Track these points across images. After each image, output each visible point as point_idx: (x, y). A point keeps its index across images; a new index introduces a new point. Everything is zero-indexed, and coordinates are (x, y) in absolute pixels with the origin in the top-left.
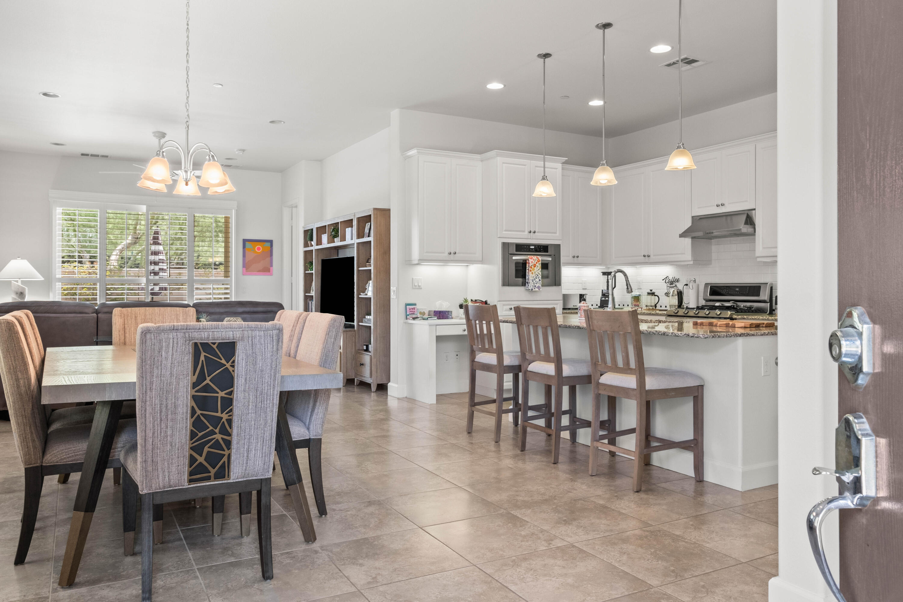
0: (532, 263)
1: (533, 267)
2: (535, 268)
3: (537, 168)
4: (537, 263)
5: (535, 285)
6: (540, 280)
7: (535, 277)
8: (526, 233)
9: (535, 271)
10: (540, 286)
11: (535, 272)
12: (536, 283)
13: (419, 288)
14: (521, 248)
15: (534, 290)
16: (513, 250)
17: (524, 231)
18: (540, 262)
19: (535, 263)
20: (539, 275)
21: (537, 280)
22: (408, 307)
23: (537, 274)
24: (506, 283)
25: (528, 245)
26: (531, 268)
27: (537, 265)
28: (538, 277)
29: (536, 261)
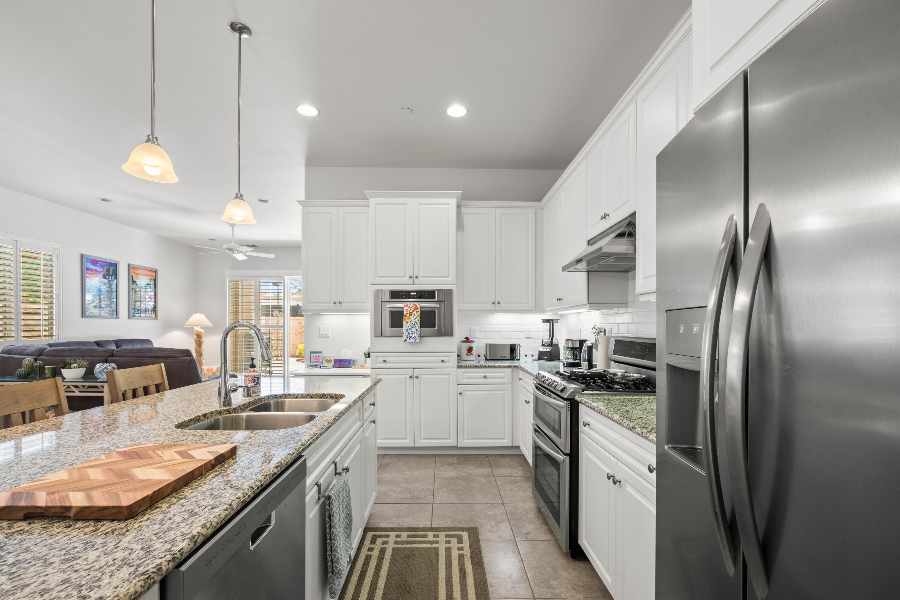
0: (406, 311)
1: (408, 315)
2: (412, 317)
4: (413, 311)
5: (411, 335)
6: (416, 330)
7: (410, 327)
8: (407, 278)
9: (411, 320)
10: (417, 336)
11: (411, 322)
12: (412, 334)
13: (327, 336)
14: (396, 295)
15: (408, 341)
16: (387, 297)
17: (404, 277)
18: (419, 310)
19: (411, 311)
20: (416, 325)
21: (414, 330)
22: (312, 354)
23: (414, 323)
24: (378, 333)
25: (408, 292)
26: (406, 316)
27: (413, 313)
28: (415, 326)
29: (413, 309)
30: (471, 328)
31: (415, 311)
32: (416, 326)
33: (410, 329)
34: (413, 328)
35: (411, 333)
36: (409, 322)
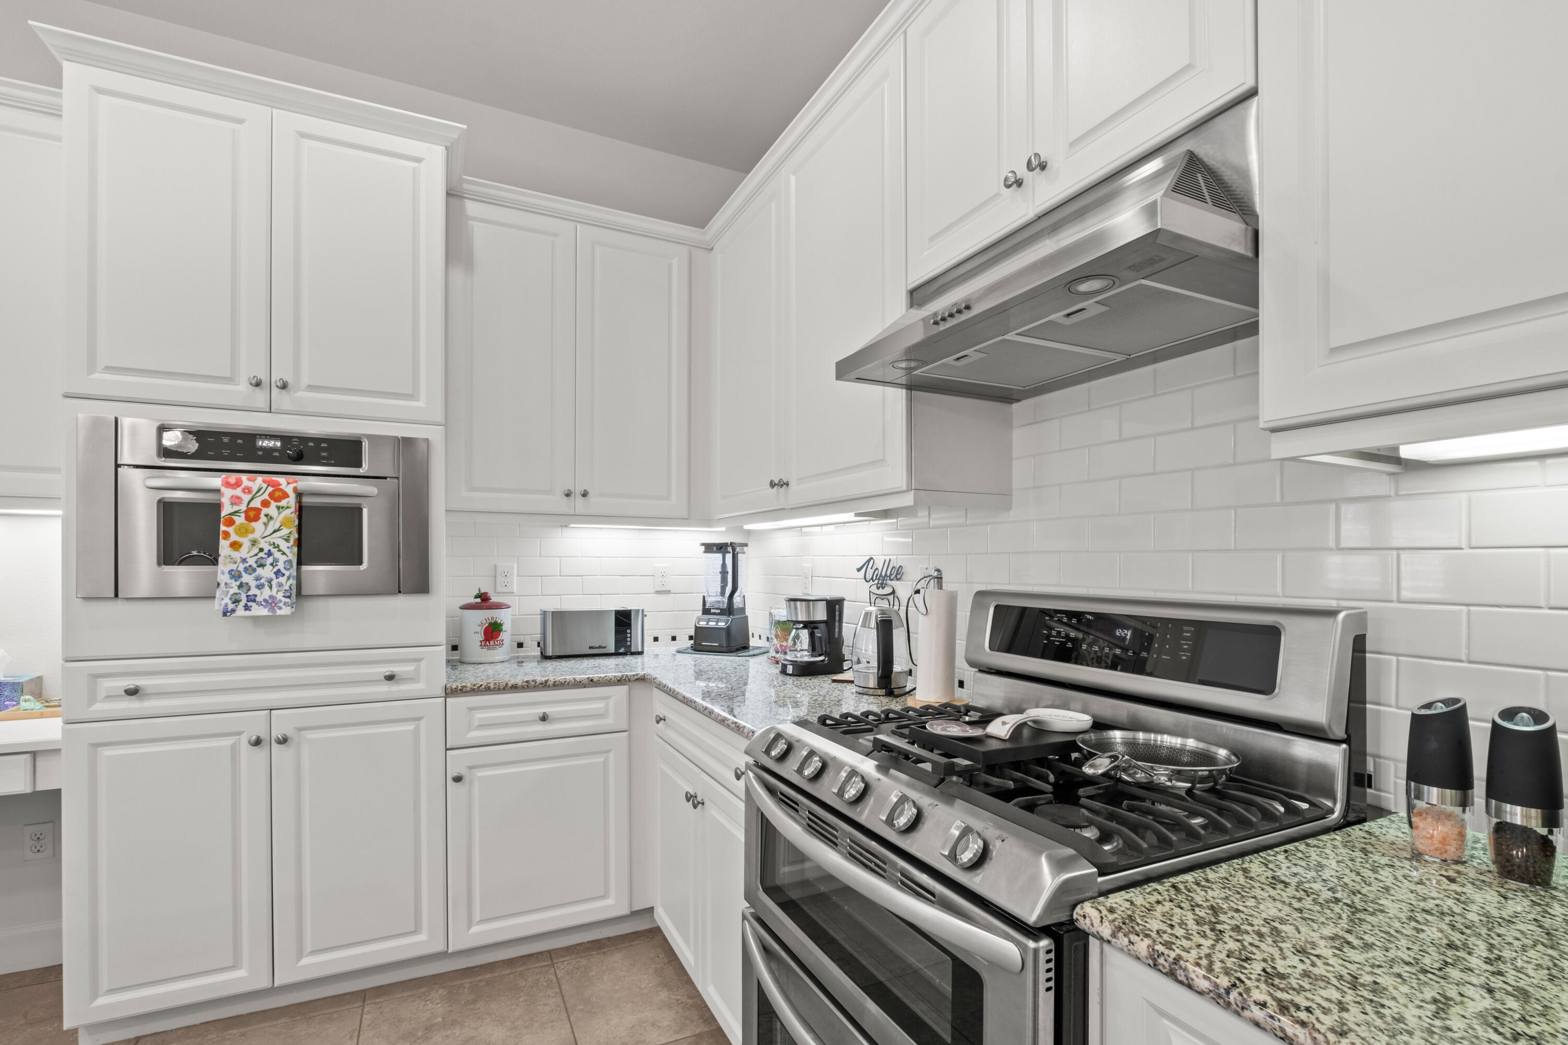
0: (234, 504)
1: (240, 520)
2: (258, 526)
3: (306, 143)
4: (265, 504)
5: (254, 591)
6: (278, 573)
7: (252, 562)
8: (243, 387)
9: (257, 535)
10: (280, 596)
11: (254, 542)
12: (259, 587)
15: (240, 612)
18: (290, 503)
19: (256, 503)
20: (277, 555)
21: (267, 572)
23: (267, 548)
24: (101, 587)
25: (250, 437)
26: (230, 522)
27: (265, 511)
28: (270, 560)
29: (266, 496)
30: (496, 566)
31: (273, 504)
32: (276, 560)
33: (250, 570)
34: (262, 566)
35: (253, 584)
36: (246, 542)
